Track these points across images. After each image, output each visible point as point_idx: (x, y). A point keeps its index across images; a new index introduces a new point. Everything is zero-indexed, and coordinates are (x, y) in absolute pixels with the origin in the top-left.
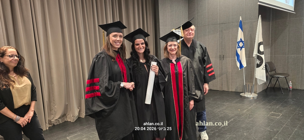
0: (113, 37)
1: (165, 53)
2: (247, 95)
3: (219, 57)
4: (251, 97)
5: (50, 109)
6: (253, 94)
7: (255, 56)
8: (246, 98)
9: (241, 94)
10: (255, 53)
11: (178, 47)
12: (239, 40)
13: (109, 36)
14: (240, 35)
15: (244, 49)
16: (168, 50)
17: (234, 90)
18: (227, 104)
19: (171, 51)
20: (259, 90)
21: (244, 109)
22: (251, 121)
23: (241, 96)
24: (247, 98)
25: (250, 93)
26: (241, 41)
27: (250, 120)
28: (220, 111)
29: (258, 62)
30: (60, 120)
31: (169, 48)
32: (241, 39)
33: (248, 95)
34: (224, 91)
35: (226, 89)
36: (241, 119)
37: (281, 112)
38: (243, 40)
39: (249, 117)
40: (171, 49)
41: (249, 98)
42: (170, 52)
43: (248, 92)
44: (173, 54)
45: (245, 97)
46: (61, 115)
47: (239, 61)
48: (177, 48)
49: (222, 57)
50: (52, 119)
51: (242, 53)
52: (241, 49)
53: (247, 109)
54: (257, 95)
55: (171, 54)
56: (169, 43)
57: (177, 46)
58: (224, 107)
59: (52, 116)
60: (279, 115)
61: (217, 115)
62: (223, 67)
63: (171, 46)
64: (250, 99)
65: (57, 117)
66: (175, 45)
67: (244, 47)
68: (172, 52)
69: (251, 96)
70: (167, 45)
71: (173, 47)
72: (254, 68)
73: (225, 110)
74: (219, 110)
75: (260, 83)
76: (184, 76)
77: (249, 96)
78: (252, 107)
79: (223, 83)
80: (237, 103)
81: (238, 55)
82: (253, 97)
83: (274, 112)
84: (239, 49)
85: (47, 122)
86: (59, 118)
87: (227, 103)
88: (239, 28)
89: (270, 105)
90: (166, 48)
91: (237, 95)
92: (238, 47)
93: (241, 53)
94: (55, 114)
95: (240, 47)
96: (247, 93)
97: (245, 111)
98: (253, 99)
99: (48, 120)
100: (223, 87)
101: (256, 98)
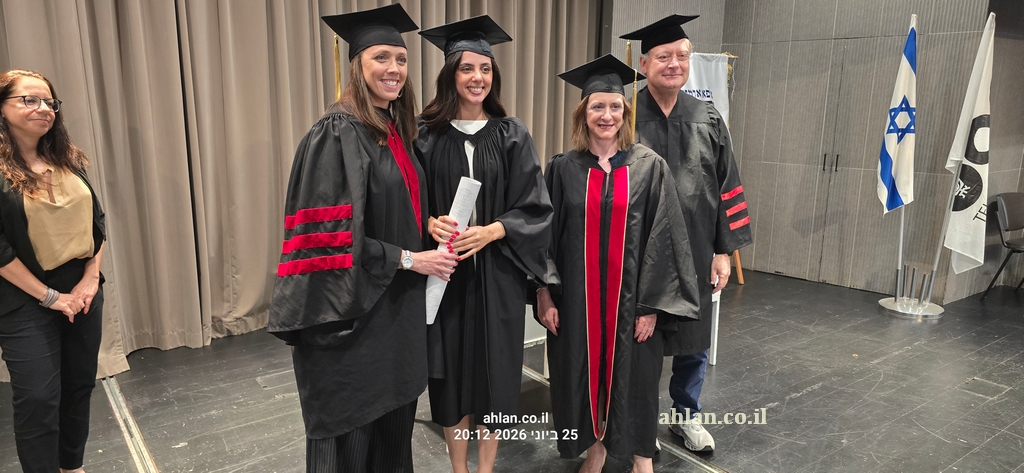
0: (373, 61)
1: (575, 131)
2: (905, 306)
3: (821, 159)
4: (917, 316)
5: (221, 284)
6: (927, 303)
7: (953, 165)
8: (897, 318)
9: (882, 302)
10: (956, 155)
11: (627, 113)
12: (896, 103)
13: (360, 57)
14: (905, 84)
15: (910, 138)
16: (589, 121)
17: (860, 285)
18: (817, 330)
19: (599, 125)
20: (955, 293)
21: (875, 356)
22: (882, 398)
23: (882, 308)
24: (903, 319)
25: (914, 301)
26: (905, 106)
27: (882, 394)
28: (784, 352)
29: (961, 189)
30: (249, 320)
31: (593, 114)
32: (905, 101)
33: (907, 305)
34: (824, 283)
35: (832, 280)
36: (852, 387)
37: (1010, 379)
38: (913, 105)
39: (882, 382)
40: (600, 119)
41: (911, 320)
42: (597, 130)
43: (910, 297)
44: (607, 139)
45: (893, 314)
46: (255, 305)
47: (887, 180)
48: (621, 116)
49: (832, 162)
50: (225, 316)
51: (904, 154)
52: (900, 139)
53: (886, 354)
54: (942, 310)
55: (600, 138)
56: (595, 98)
57: (622, 111)
58: (805, 341)
59: (226, 305)
60: (997, 391)
61: (766, 364)
62: (830, 199)
63: (600, 106)
64: (914, 322)
65: (242, 310)
66: (615, 106)
67: (913, 131)
68: (605, 130)
69: (917, 309)
70: (587, 102)
71: (608, 114)
72: (944, 213)
73: (802, 352)
74: (780, 349)
75: (957, 268)
76: (633, 222)
77: (910, 311)
78: (909, 351)
79: (824, 254)
80: (855, 329)
81: (885, 158)
82: (926, 316)
83: (983, 377)
84: (894, 136)
85: (209, 322)
86: (247, 315)
87: (820, 328)
88: (904, 59)
89: (979, 352)
90: (582, 114)
91: (867, 303)
92: (892, 128)
93: (900, 153)
94: (236, 301)
95: (899, 130)
96: (905, 298)
97: (876, 361)
98: (925, 321)
99: (213, 318)
100: (823, 270)
101: (935, 322)
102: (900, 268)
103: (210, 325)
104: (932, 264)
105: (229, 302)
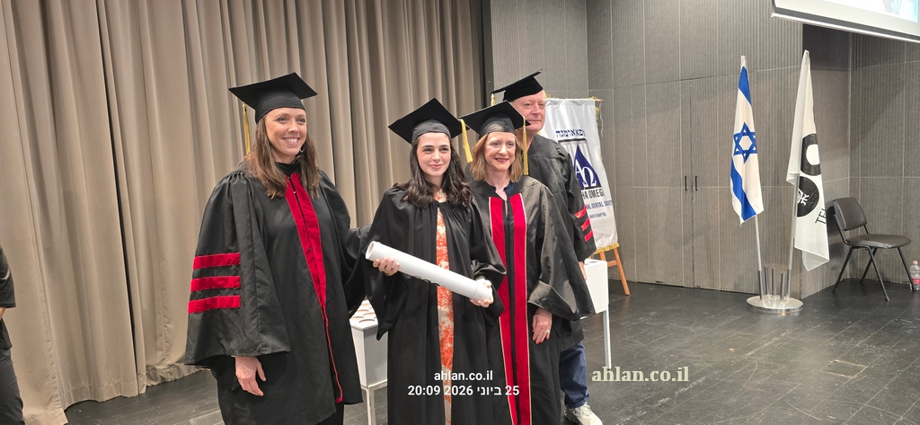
0: (275, 122)
2: (769, 302)
3: (683, 181)
4: (781, 310)
5: (153, 335)
6: (788, 298)
7: (793, 178)
8: (761, 313)
9: (750, 300)
10: (794, 169)
12: (738, 129)
13: (264, 120)
14: (744, 114)
15: (754, 157)
17: (730, 288)
18: (697, 330)
20: (812, 288)
21: (749, 349)
23: (750, 307)
24: (770, 314)
25: (777, 298)
26: (746, 131)
28: (671, 352)
29: (802, 198)
32: (745, 127)
33: (772, 302)
34: (699, 288)
35: (705, 284)
36: (732, 378)
37: (866, 358)
38: (752, 130)
39: (757, 372)
41: (776, 314)
43: (773, 294)
45: (760, 311)
47: (740, 195)
48: (514, 152)
49: (692, 183)
50: (159, 364)
51: (750, 171)
52: (745, 159)
53: (758, 346)
54: (801, 303)
55: (496, 170)
56: (492, 136)
57: (514, 147)
58: (687, 341)
59: (160, 353)
60: (856, 370)
62: (694, 214)
64: (779, 316)
65: (174, 357)
66: (509, 144)
67: (756, 152)
69: (780, 304)
72: (791, 219)
73: (686, 351)
74: (666, 350)
75: (809, 266)
77: (774, 307)
78: (776, 342)
79: (695, 263)
80: (730, 326)
81: (735, 176)
82: (788, 310)
83: (842, 359)
84: (740, 157)
85: (143, 371)
86: (179, 362)
87: (699, 328)
88: (740, 92)
89: (836, 337)
90: (480, 152)
91: (738, 299)
92: (737, 150)
93: (747, 171)
94: (169, 349)
95: (743, 152)
96: (769, 295)
97: (750, 353)
98: (788, 315)
99: (147, 366)
100: (696, 278)
101: (797, 314)
102: (760, 270)
103: (144, 374)
104: (788, 264)
105: (162, 350)
